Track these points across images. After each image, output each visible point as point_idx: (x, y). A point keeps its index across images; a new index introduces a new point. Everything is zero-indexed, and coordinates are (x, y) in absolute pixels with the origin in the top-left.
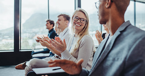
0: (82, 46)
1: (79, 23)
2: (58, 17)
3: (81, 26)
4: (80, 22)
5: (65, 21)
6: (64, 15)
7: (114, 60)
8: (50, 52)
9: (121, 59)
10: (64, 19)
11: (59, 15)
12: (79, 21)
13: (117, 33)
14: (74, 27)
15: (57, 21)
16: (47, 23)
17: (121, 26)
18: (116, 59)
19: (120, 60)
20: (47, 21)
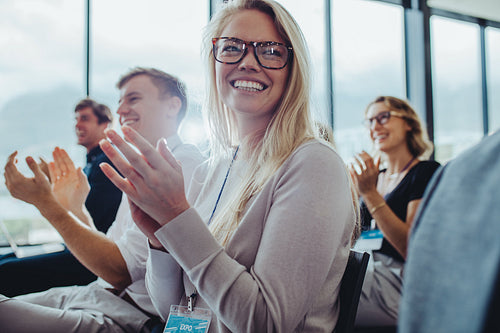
1: (254, 70)
3: (265, 87)
4: (257, 67)
12: (249, 61)
14: (231, 100)
16: (78, 114)
20: (80, 108)
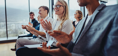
0: (64, 28)
2: (39, 9)
5: (44, 10)
6: (43, 6)
7: (96, 30)
8: (34, 35)
9: (103, 28)
10: (43, 9)
11: (39, 7)
13: (96, 12)
15: (39, 12)
17: (98, 7)
18: (98, 29)
19: (101, 29)
